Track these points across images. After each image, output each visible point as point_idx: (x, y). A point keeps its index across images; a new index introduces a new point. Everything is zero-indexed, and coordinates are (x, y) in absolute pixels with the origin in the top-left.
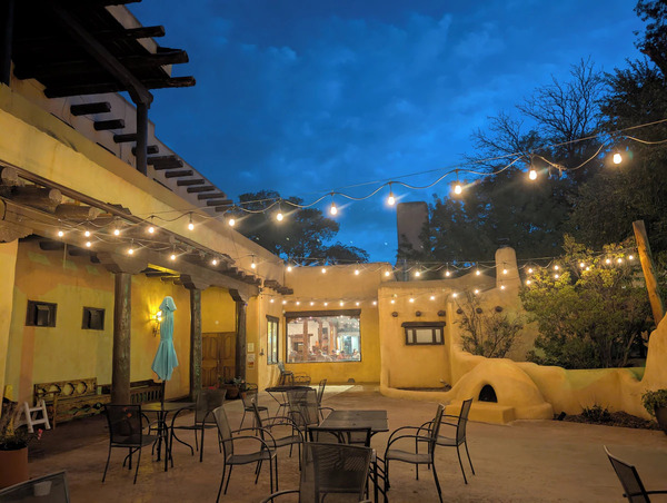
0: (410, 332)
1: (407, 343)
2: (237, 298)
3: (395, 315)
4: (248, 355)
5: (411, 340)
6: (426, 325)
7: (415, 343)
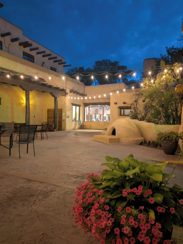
0: (122, 110)
1: (121, 115)
2: (53, 96)
3: (116, 103)
4: (63, 117)
5: (122, 114)
6: (128, 108)
7: (124, 115)
